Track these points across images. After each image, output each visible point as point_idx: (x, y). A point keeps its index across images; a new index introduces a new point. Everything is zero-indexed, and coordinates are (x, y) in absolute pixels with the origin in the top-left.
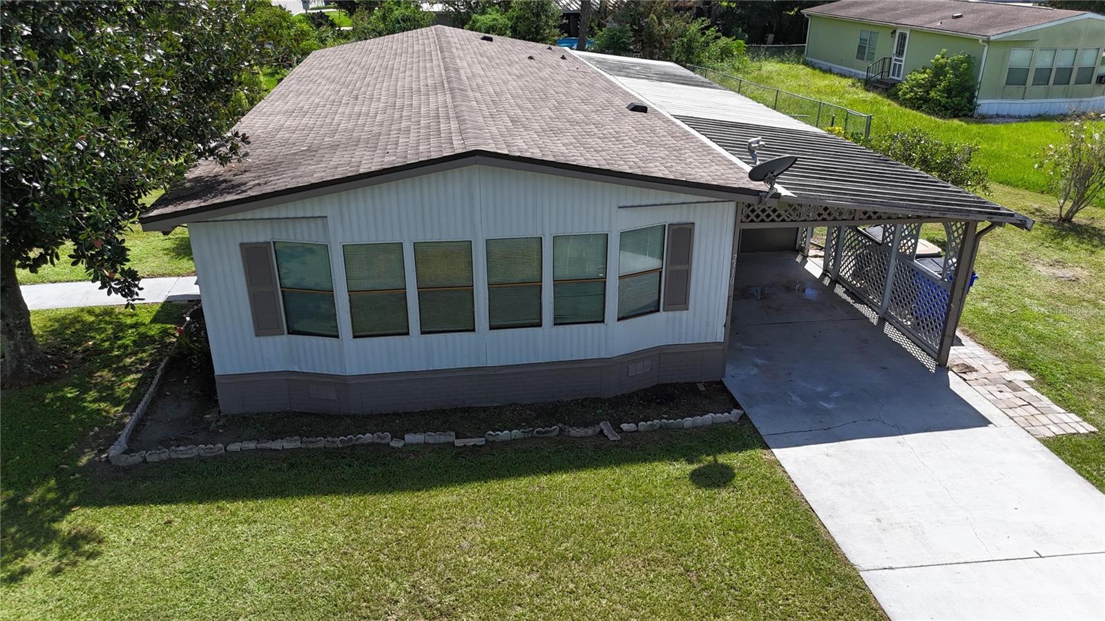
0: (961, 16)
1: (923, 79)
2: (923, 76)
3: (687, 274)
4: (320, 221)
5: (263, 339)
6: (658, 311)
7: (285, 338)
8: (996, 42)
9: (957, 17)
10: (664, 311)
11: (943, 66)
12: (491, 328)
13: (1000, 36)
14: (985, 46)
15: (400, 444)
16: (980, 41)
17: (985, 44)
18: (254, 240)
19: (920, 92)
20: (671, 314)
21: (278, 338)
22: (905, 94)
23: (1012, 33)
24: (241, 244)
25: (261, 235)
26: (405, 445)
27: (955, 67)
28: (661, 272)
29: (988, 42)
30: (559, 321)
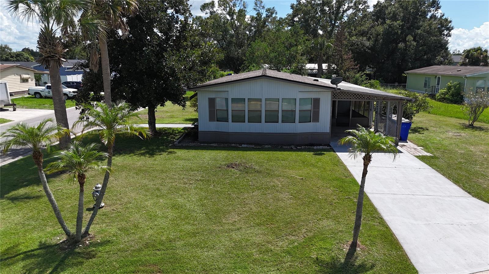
0: (460, 70)
1: (444, 92)
2: (444, 91)
3: (318, 112)
4: (227, 92)
5: (211, 122)
6: (311, 122)
7: (216, 122)
8: (469, 77)
9: (459, 71)
10: (312, 122)
11: (450, 87)
12: (265, 122)
13: (470, 75)
14: (465, 79)
15: (241, 146)
16: (463, 77)
17: (465, 78)
18: (211, 97)
19: (443, 96)
20: (314, 123)
21: (214, 122)
22: (438, 97)
23: (475, 74)
24: (209, 98)
25: (213, 96)
26: (242, 147)
27: (455, 87)
28: (311, 111)
29: (467, 77)
30: (283, 122)
